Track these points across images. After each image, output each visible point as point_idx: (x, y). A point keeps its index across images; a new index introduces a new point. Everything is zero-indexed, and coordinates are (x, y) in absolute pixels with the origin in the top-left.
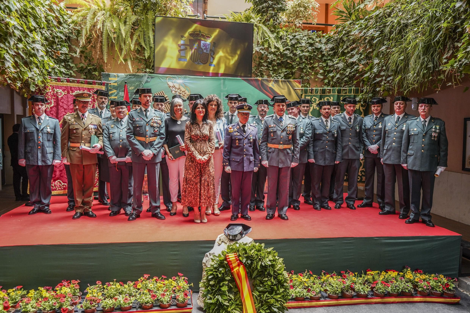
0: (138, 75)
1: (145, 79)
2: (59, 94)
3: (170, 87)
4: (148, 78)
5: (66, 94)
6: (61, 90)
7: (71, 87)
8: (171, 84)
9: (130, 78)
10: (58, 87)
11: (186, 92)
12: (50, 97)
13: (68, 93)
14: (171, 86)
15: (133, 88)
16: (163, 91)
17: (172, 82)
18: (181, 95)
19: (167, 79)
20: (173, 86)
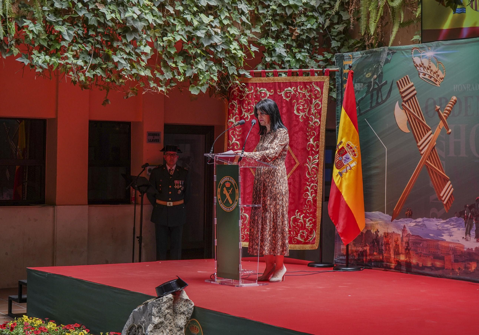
0: (376, 51)
1: (384, 56)
2: (263, 95)
3: (416, 66)
4: (388, 54)
5: (271, 94)
6: (265, 89)
7: (279, 83)
8: (418, 61)
9: (366, 58)
10: (262, 85)
11: (440, 73)
12: (250, 101)
13: (276, 92)
14: (418, 64)
15: (370, 74)
16: (408, 76)
17: (420, 57)
18: (432, 79)
19: (413, 53)
20: (421, 64)
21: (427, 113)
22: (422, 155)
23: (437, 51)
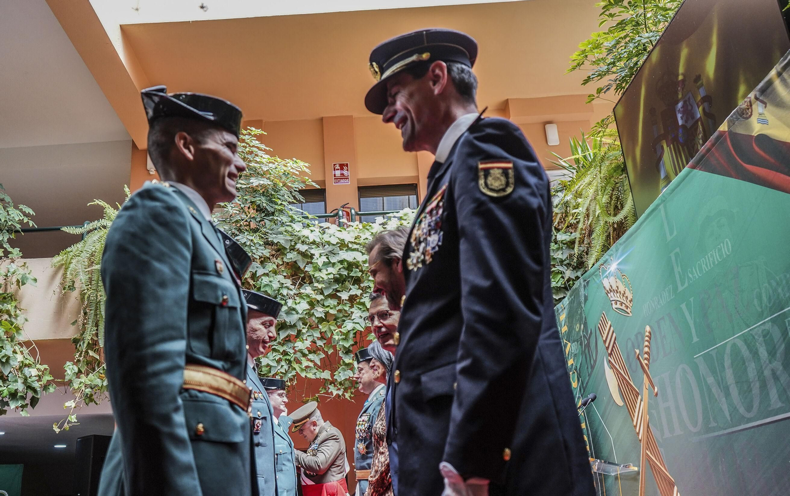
1: (582, 292)
3: (607, 293)
4: (584, 287)
8: (606, 284)
14: (608, 289)
15: (578, 325)
16: (604, 312)
17: (607, 277)
18: (623, 307)
19: (601, 274)
20: (610, 288)
21: (630, 366)
22: (640, 440)
23: (619, 259)
